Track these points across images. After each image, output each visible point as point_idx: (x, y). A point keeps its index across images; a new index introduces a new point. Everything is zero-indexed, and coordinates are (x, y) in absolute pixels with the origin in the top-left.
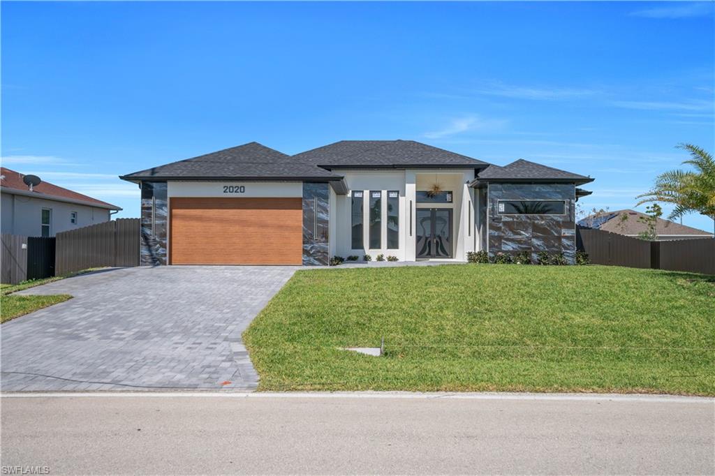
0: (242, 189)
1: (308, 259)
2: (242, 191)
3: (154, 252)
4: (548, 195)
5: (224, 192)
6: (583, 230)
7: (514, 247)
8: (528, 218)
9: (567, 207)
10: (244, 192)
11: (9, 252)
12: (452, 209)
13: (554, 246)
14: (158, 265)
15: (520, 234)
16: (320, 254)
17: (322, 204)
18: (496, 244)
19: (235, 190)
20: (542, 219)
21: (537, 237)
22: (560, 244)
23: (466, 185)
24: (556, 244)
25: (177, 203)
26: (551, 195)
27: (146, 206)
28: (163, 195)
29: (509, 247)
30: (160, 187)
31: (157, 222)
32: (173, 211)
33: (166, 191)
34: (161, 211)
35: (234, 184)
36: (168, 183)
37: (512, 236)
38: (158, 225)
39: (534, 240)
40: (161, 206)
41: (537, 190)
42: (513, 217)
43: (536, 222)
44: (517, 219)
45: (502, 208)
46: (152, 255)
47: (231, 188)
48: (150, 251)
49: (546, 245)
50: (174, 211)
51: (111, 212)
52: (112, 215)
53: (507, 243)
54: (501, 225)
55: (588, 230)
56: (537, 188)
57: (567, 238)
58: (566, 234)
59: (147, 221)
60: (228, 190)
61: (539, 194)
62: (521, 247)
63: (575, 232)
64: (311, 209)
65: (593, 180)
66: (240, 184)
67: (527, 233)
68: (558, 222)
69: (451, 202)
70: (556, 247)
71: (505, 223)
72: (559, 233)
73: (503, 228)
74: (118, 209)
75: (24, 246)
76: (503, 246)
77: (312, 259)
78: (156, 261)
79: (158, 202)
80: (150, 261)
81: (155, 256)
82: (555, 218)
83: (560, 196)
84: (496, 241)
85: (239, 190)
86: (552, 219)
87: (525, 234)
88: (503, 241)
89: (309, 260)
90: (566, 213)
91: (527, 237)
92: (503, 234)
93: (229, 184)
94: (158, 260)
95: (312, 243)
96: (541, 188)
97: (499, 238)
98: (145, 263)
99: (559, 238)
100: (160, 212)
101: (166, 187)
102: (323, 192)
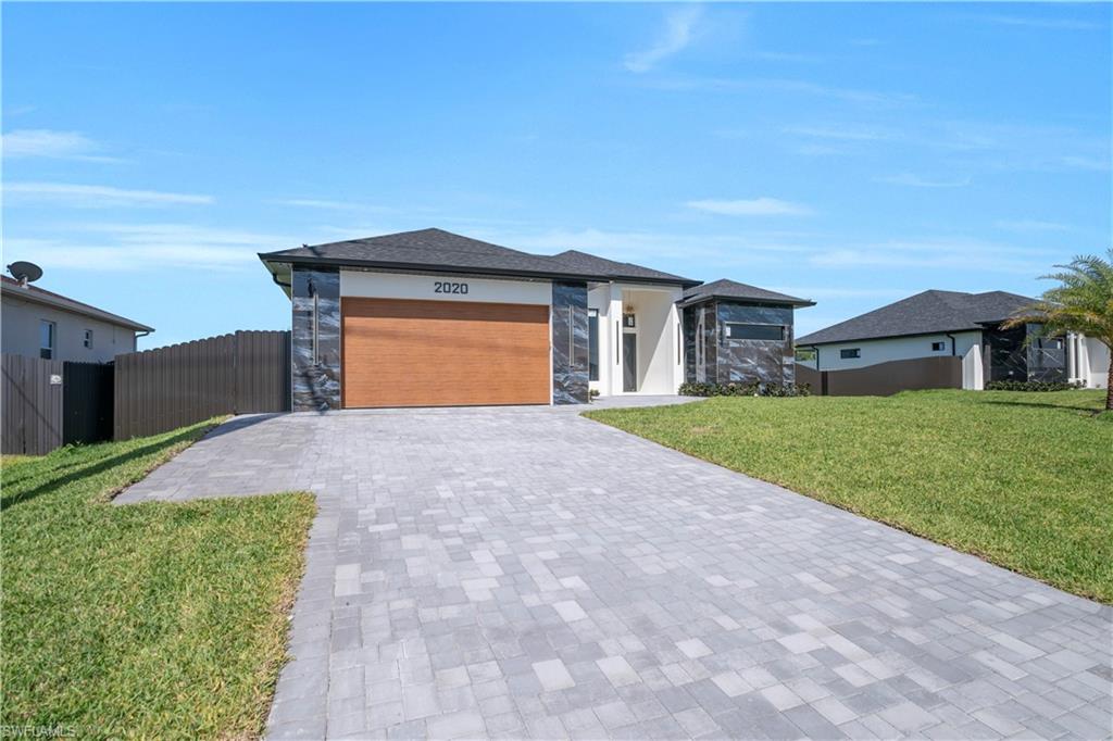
0: (464, 288)
1: (561, 394)
2: (464, 290)
3: (317, 388)
4: (770, 319)
5: (436, 291)
7: (742, 377)
8: (753, 343)
9: (786, 332)
10: (466, 292)
11: (20, 391)
12: (635, 335)
13: (776, 375)
14: (325, 409)
15: (747, 362)
16: (576, 387)
17: (578, 315)
18: (725, 373)
19: (453, 289)
20: (766, 345)
21: (761, 366)
22: (781, 374)
23: (674, 306)
24: (778, 374)
25: (354, 306)
26: (772, 318)
27: (302, 308)
28: (333, 293)
29: (737, 377)
30: (328, 278)
31: (323, 337)
32: (346, 319)
33: (338, 285)
34: (329, 318)
35: (452, 280)
36: (342, 271)
37: (739, 365)
38: (325, 341)
39: (759, 369)
40: (329, 312)
42: (740, 343)
43: (760, 348)
45: (728, 331)
46: (313, 393)
47: (447, 286)
48: (310, 386)
49: (769, 375)
50: (348, 320)
51: (137, 333)
52: (139, 339)
53: (735, 372)
54: (729, 351)
57: (787, 366)
58: (787, 363)
59: (303, 336)
60: (441, 289)
61: (763, 318)
62: (747, 377)
64: (565, 323)
65: (814, 304)
66: (460, 280)
68: (779, 349)
69: (634, 326)
70: (779, 377)
71: (734, 350)
72: (781, 360)
73: (731, 355)
74: (148, 330)
75: (56, 379)
76: (731, 375)
77: (566, 395)
78: (321, 404)
79: (323, 303)
80: (310, 402)
81: (319, 394)
82: (778, 345)
83: (781, 321)
84: (724, 370)
85: (459, 290)
86: (775, 346)
87: (752, 362)
88: (731, 370)
89: (563, 397)
90: (786, 339)
91: (753, 366)
92: (731, 362)
93: (443, 280)
94: (325, 400)
95: (566, 372)
96: (765, 311)
97: (728, 366)
98: (302, 407)
99: (781, 366)
100: (328, 320)
101: (338, 278)
102: (579, 297)
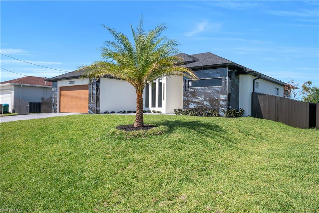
0: (73, 82)
4: (212, 75)
6: (260, 96)
7: (195, 106)
8: (202, 89)
9: (223, 81)
13: (215, 105)
15: (198, 99)
16: (93, 108)
17: (94, 86)
18: (186, 104)
20: (209, 89)
21: (206, 100)
22: (219, 104)
24: (216, 104)
25: (62, 89)
26: (214, 75)
28: (57, 86)
29: (192, 106)
30: (56, 83)
31: (56, 96)
32: (61, 92)
34: (56, 92)
36: (58, 81)
37: (194, 100)
39: (205, 102)
41: (207, 73)
42: (195, 89)
43: (206, 91)
44: (197, 90)
45: (190, 84)
47: (71, 82)
48: (54, 107)
49: (211, 105)
53: (192, 104)
54: (189, 94)
55: (263, 96)
56: (207, 71)
58: (222, 98)
59: (53, 96)
61: (208, 75)
62: (198, 106)
63: (227, 97)
64: (91, 89)
66: (73, 80)
67: (201, 98)
68: (218, 91)
70: (217, 106)
71: (191, 93)
72: (218, 97)
73: (190, 95)
75: (29, 105)
76: (189, 105)
77: (91, 111)
79: (56, 89)
82: (216, 89)
83: (219, 75)
84: (186, 103)
86: (215, 89)
88: (189, 102)
91: (201, 100)
92: (189, 99)
95: (91, 104)
96: (209, 71)
97: (188, 101)
98: (53, 111)
99: (218, 101)
